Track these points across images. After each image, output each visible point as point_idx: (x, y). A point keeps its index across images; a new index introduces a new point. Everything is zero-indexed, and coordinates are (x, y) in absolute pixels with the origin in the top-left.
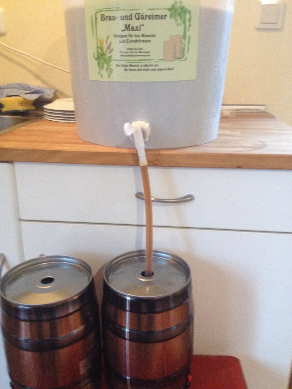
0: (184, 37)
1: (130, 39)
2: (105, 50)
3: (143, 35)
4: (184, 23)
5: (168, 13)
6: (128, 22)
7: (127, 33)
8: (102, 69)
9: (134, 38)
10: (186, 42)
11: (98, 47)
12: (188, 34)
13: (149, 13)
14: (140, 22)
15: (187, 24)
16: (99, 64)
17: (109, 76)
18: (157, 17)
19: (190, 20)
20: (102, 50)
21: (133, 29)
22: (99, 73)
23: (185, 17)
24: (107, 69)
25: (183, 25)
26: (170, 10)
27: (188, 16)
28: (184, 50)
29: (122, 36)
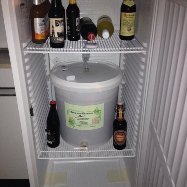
0: (99, 117)
1: (81, 119)
2: (72, 120)
3: (85, 118)
4: (99, 114)
5: (93, 112)
6: (80, 115)
7: (80, 117)
8: (71, 125)
9: (82, 119)
10: (100, 119)
11: (69, 119)
12: (100, 116)
13: (87, 113)
14: (84, 115)
15: (100, 114)
16: (70, 123)
17: (73, 127)
18: (90, 113)
19: (101, 112)
20: (71, 120)
21: (82, 116)
22: (70, 126)
23: (99, 112)
24: (73, 125)
25: (98, 114)
26: (94, 111)
27: (100, 112)
28: (99, 120)
29: (78, 118)
